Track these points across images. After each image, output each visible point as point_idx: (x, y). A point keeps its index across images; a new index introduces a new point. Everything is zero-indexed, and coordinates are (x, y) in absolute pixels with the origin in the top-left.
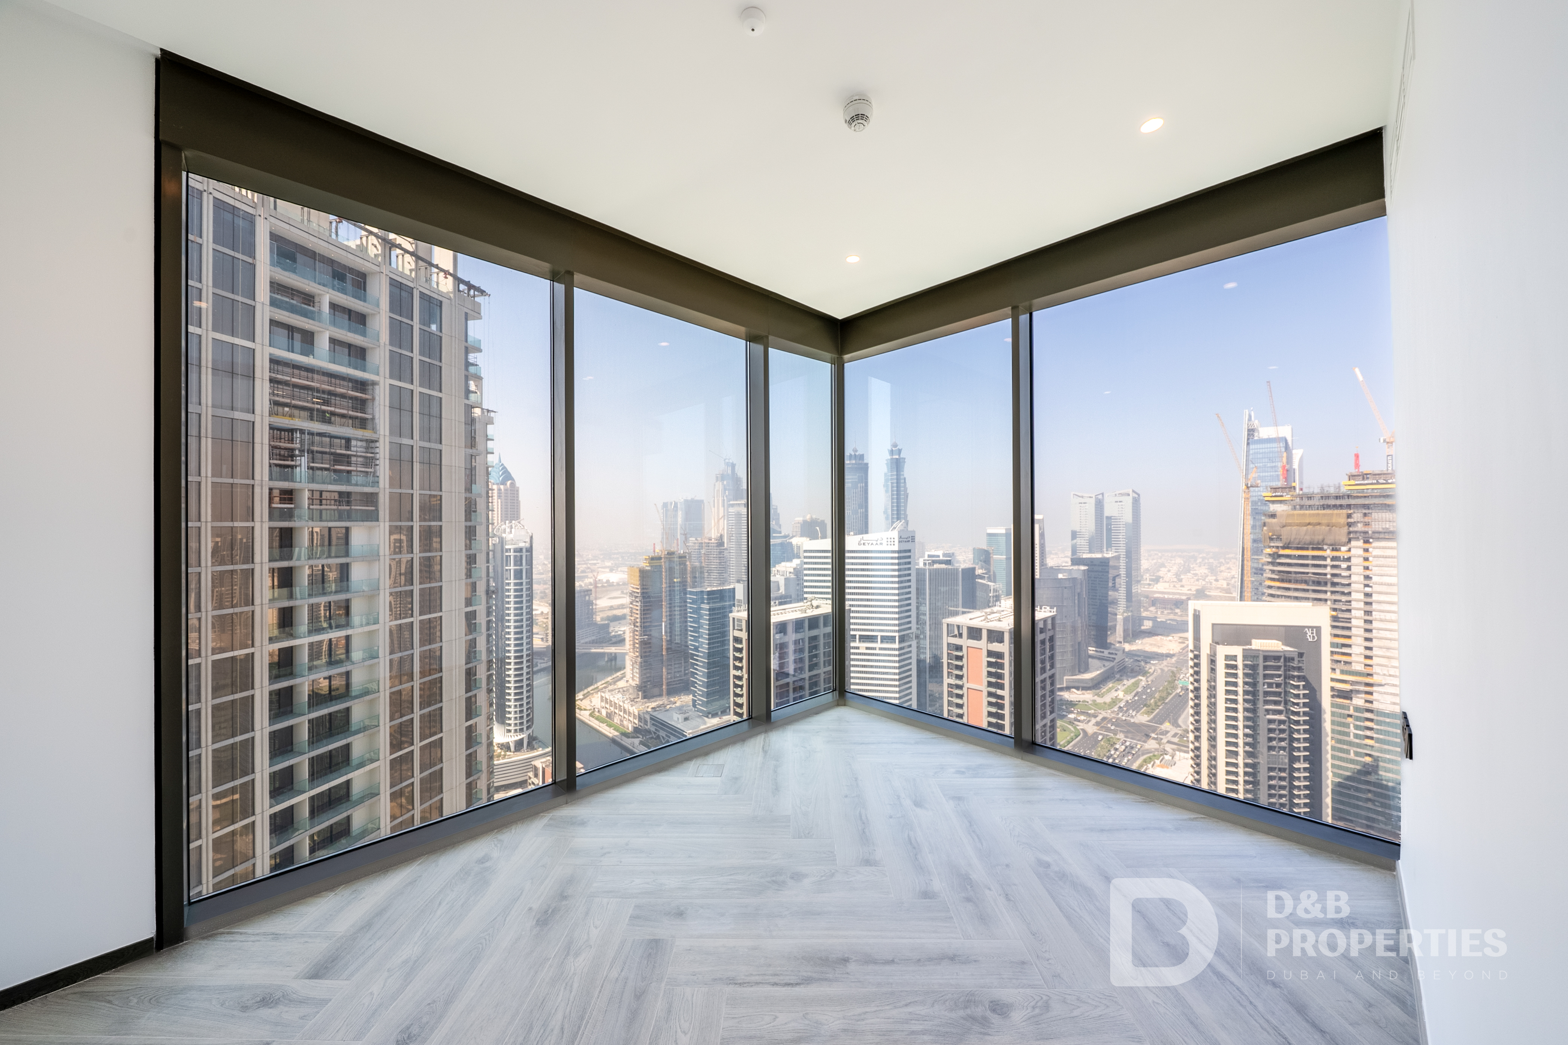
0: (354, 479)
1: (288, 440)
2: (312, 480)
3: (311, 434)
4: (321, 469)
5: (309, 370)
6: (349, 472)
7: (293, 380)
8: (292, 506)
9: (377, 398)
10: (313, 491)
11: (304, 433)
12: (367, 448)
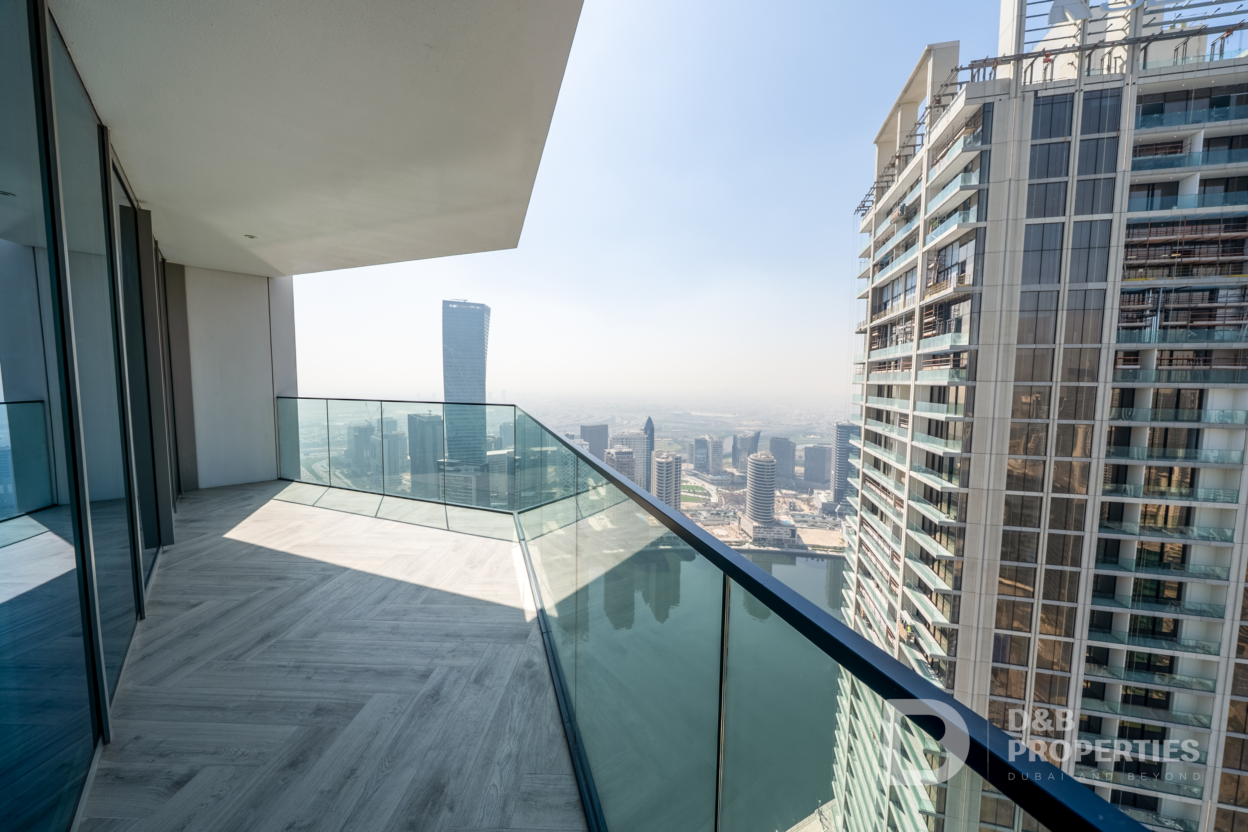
0: (1218, 335)
1: (1139, 301)
4: (1177, 327)
5: (1171, 223)
6: (1212, 327)
7: (1150, 238)
8: (1138, 367)
10: (1162, 351)
11: (1158, 292)
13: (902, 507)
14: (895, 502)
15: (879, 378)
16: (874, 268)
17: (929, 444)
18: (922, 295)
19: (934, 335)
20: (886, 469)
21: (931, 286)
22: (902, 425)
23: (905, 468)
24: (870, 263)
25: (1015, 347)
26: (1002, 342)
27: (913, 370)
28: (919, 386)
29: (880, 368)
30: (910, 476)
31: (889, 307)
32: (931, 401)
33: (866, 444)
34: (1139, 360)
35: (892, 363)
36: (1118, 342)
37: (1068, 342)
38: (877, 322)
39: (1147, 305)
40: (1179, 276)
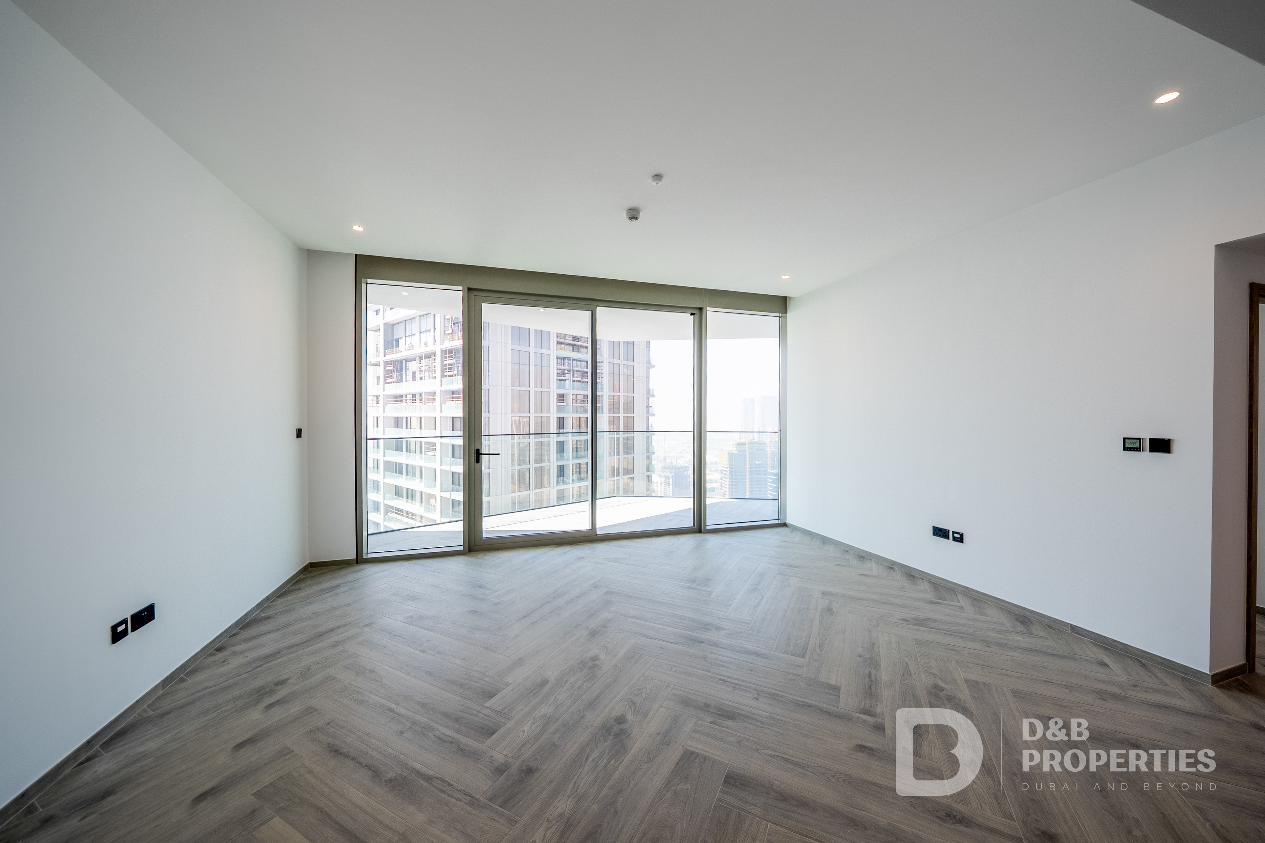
15: (395, 410)
18: (441, 339)
19: (455, 375)
20: (411, 495)
21: (449, 334)
22: (428, 453)
23: (436, 491)
25: (510, 388)
27: (438, 404)
28: (446, 418)
29: (395, 401)
30: (441, 497)
31: (401, 342)
32: (453, 431)
34: (564, 400)
35: (410, 397)
36: (557, 388)
37: (536, 386)
38: (391, 357)
39: (566, 367)
40: (577, 352)
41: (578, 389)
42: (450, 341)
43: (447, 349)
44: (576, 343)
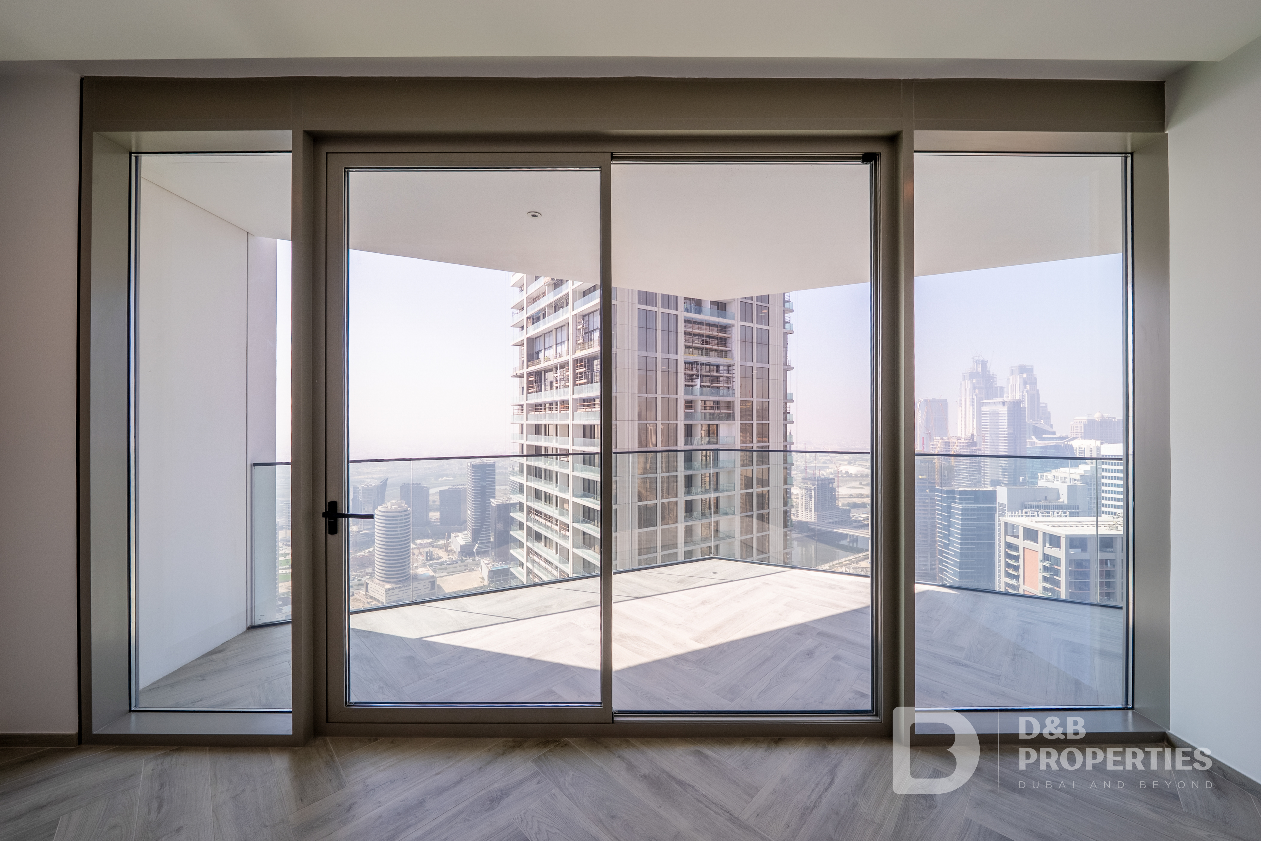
0: (722, 392)
1: (692, 369)
2: (702, 394)
3: (702, 364)
4: (706, 386)
5: (700, 323)
6: (718, 387)
7: (694, 330)
8: (693, 411)
9: (733, 336)
10: (702, 401)
11: (698, 364)
12: (728, 370)
13: (568, 530)
14: (561, 528)
15: (536, 419)
16: (527, 320)
17: (588, 473)
18: (574, 349)
19: (585, 383)
20: (548, 498)
21: (578, 344)
22: (562, 459)
23: (568, 496)
24: (524, 316)
25: (637, 395)
26: (630, 391)
27: (570, 411)
28: (577, 425)
29: (536, 409)
30: (573, 502)
31: (541, 355)
32: (584, 437)
33: (529, 479)
34: (693, 406)
35: (548, 405)
36: (684, 395)
37: (663, 393)
38: (532, 369)
39: (695, 372)
40: (705, 355)
41: (707, 395)
42: (581, 350)
43: (578, 358)
44: (704, 346)
